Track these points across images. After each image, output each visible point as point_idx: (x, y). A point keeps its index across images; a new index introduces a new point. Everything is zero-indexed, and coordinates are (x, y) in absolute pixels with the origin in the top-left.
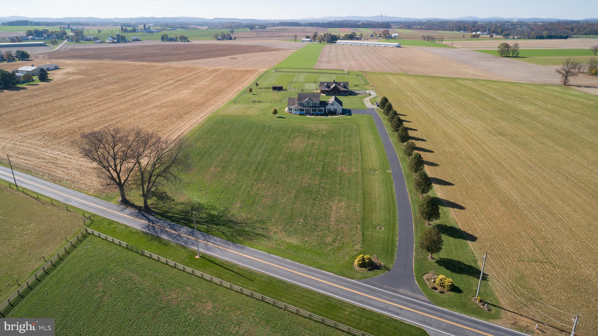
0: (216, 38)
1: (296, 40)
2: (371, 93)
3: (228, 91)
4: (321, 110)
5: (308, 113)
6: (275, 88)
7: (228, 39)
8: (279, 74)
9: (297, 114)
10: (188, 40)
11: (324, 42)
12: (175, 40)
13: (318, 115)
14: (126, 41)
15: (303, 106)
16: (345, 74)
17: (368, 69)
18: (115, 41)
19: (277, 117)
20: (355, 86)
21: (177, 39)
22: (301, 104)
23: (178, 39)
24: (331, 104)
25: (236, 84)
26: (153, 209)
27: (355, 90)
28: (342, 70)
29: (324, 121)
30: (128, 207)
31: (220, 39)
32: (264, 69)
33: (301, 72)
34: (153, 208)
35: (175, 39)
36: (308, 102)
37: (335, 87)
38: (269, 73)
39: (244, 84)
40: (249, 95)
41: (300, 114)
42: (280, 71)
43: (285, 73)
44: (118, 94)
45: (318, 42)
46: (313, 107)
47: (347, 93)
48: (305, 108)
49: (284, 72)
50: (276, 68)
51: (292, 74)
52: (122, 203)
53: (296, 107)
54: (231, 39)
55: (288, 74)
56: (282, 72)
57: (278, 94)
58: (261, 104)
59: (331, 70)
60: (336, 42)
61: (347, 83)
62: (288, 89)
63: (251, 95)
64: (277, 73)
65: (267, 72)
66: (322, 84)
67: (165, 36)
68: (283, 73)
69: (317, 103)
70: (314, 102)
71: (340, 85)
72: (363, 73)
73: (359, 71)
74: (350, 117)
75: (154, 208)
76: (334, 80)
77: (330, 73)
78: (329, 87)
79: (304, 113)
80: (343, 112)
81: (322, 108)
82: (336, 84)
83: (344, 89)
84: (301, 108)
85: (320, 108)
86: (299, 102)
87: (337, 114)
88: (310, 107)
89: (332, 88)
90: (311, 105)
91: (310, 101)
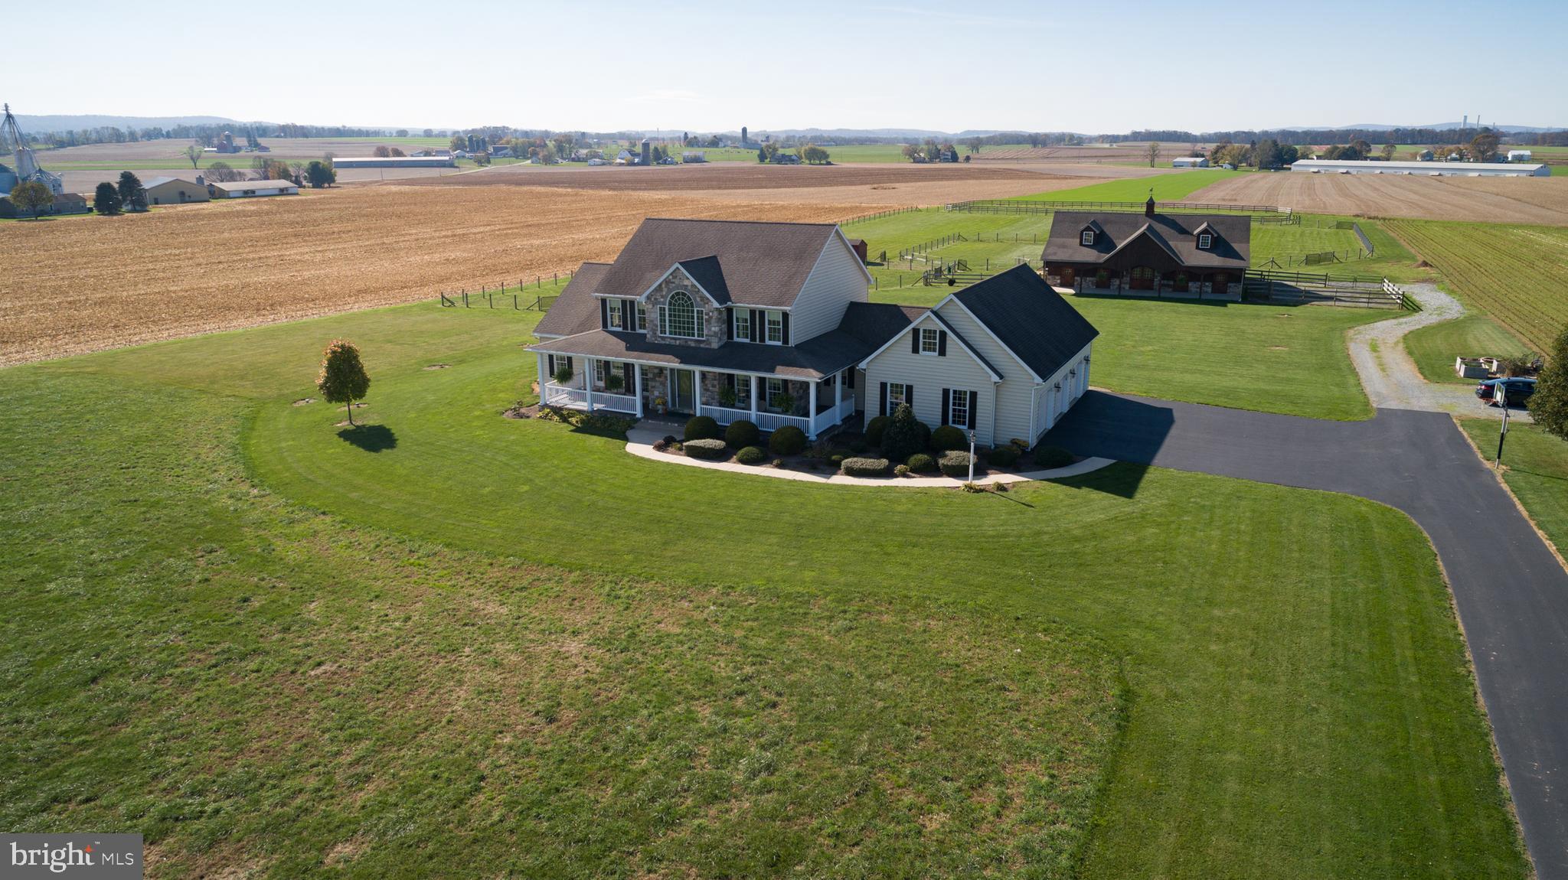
0: (911, 156)
1: (1152, 161)
2: (1417, 299)
4: (789, 397)
5: (676, 414)
7: (946, 160)
10: (829, 160)
11: (1248, 168)
12: (793, 160)
14: (665, 163)
15: (636, 343)
16: (1280, 221)
18: (636, 160)
21: (800, 158)
22: (624, 323)
23: (802, 158)
24: (915, 343)
28: (1267, 209)
31: (923, 161)
35: (794, 158)
36: (677, 303)
37: (1142, 240)
41: (595, 422)
45: (1229, 167)
46: (729, 354)
47: (1236, 289)
48: (640, 361)
54: (954, 158)
60: (1290, 169)
62: (896, 259)
65: (916, 210)
66: (1064, 220)
67: (770, 150)
70: (742, 306)
71: (1183, 231)
72: (1380, 222)
73: (1358, 215)
76: (1151, 205)
78: (1105, 243)
79: (639, 413)
80: (1048, 438)
81: (812, 377)
82: (1160, 228)
83: (1214, 260)
84: (619, 354)
85: (782, 374)
86: (615, 299)
87: (953, 456)
88: (687, 354)
89: (1119, 247)
90: (712, 334)
91: (686, 282)
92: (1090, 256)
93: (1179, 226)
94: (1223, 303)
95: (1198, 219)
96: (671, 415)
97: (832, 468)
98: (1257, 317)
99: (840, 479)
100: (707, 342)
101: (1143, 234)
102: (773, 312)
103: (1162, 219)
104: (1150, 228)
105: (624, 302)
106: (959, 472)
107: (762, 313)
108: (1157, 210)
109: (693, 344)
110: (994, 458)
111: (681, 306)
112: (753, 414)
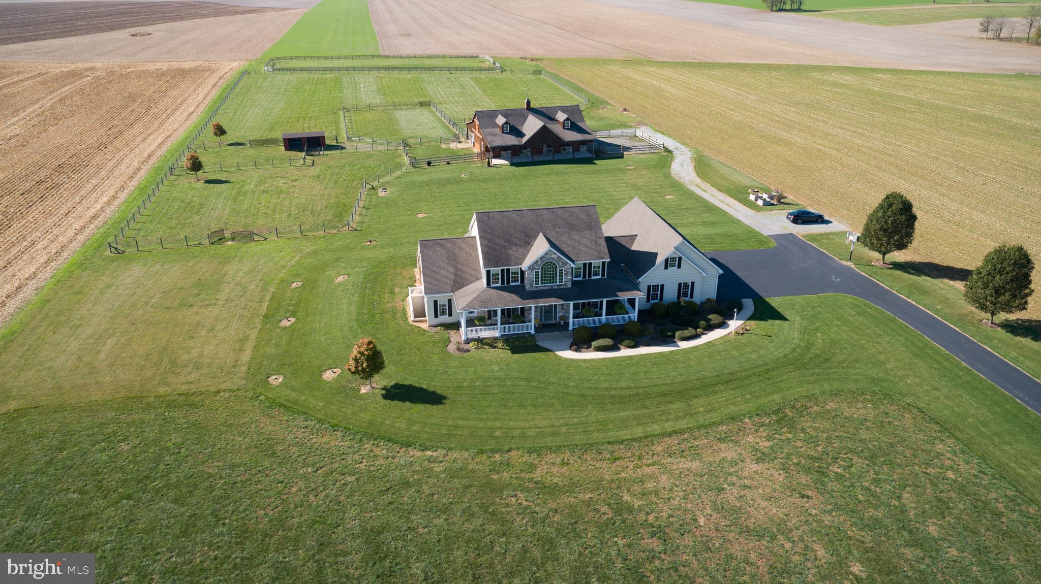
3: (99, 168)
4: (623, 307)
5: (550, 325)
6: (293, 144)
8: (287, 77)
9: (491, 343)
22: (507, 283)
25: (137, 128)
32: (235, 64)
33: (354, 69)
36: (547, 267)
37: (544, 131)
38: (253, 76)
39: (170, 125)
40: (190, 184)
41: (510, 343)
42: (287, 70)
43: (305, 76)
46: (578, 290)
48: (532, 305)
49: (302, 69)
50: (272, 60)
51: (328, 76)
53: (480, 300)
55: (316, 76)
56: (294, 70)
57: (315, 171)
62: (343, 139)
63: (200, 184)
64: (279, 78)
65: (245, 73)
66: (485, 117)
68: (297, 76)
69: (597, 262)
70: (580, 264)
71: (551, 119)
76: (528, 103)
77: (449, 69)
78: (517, 132)
79: (533, 332)
81: (640, 295)
82: (541, 117)
83: (575, 136)
84: (513, 302)
86: (496, 269)
89: (529, 134)
90: (567, 281)
91: (554, 256)
93: (546, 114)
95: (558, 110)
99: (683, 344)
100: (565, 285)
101: (544, 126)
102: (593, 261)
103: (537, 110)
104: (538, 119)
105: (503, 271)
107: (590, 264)
109: (556, 287)
111: (549, 269)
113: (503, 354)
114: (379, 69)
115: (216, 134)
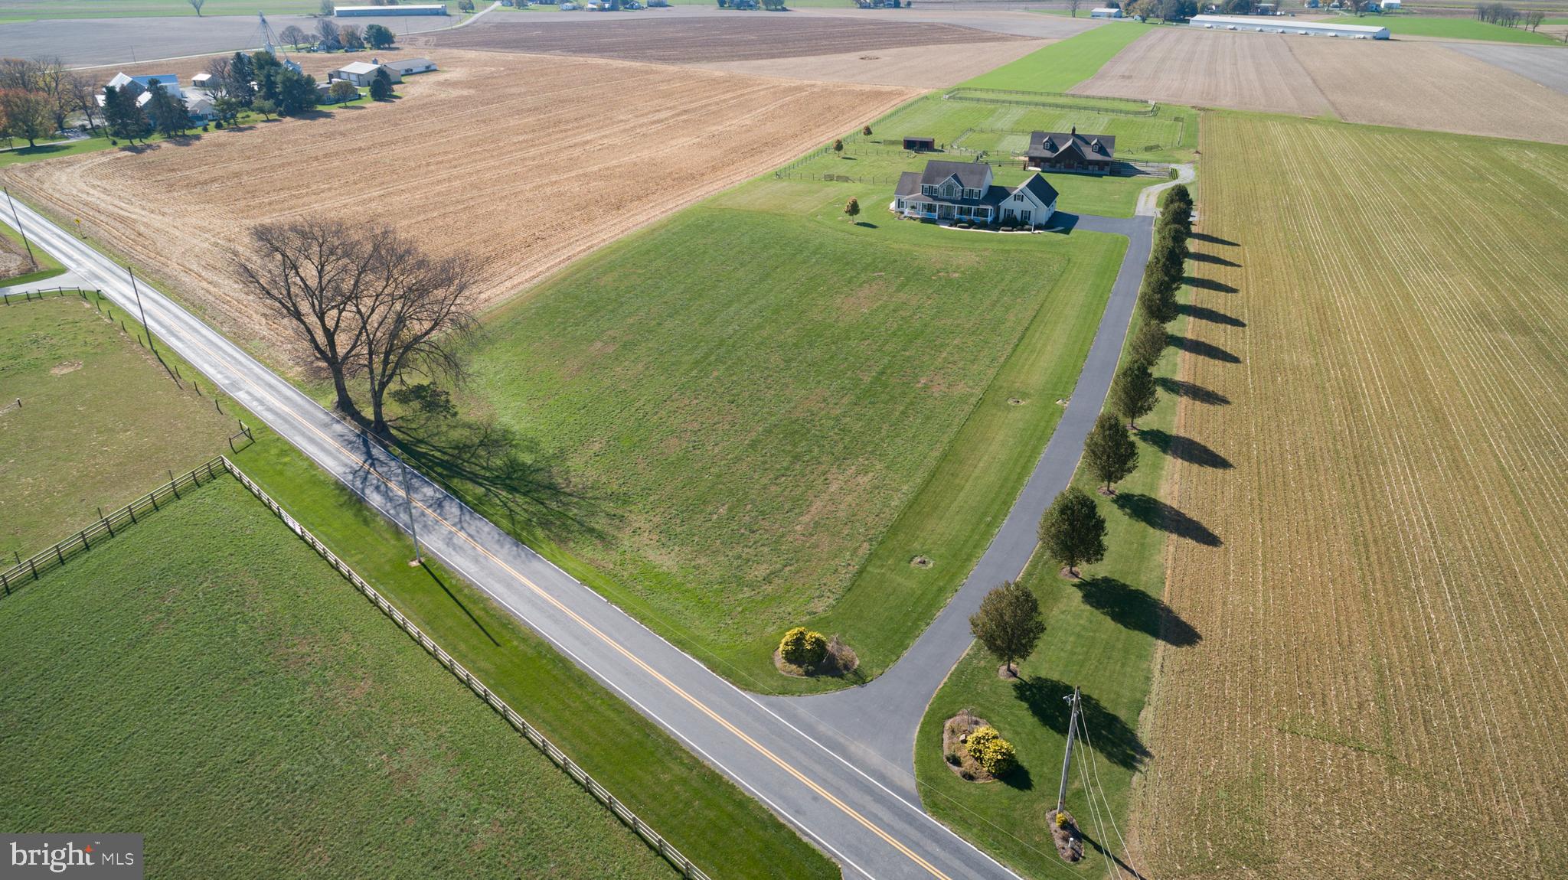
1: (1074, 10)
2: (1180, 173)
3: (788, 146)
4: (984, 213)
5: (947, 218)
6: (910, 144)
7: (890, 6)
8: (955, 105)
9: (914, 219)
10: (784, 5)
12: (751, 6)
13: (971, 224)
14: (632, 7)
15: (935, 199)
16: (1145, 113)
17: (1226, 102)
18: (606, 5)
19: (858, 224)
20: (1148, 149)
22: (930, 193)
23: (758, 3)
24: (1016, 197)
25: (821, 128)
26: (393, 432)
27: (1135, 161)
28: (1142, 101)
29: (976, 244)
30: (345, 419)
31: (868, 6)
32: (923, 91)
33: (1017, 102)
34: (395, 428)
35: (751, 3)
36: (949, 187)
37: (1069, 148)
38: (931, 101)
39: (842, 129)
40: (833, 158)
41: (924, 220)
42: (961, 98)
43: (973, 104)
44: (521, 138)
45: (1138, 18)
46: (963, 201)
47: (1107, 169)
48: (937, 204)
49: (974, 100)
50: (957, 90)
52: (338, 407)
53: (916, 198)
54: (897, 4)
55: (980, 106)
56: (972, 99)
57: (909, 160)
58: (846, 184)
59: (1109, 101)
60: (1189, 21)
61: (1111, 140)
62: (947, 146)
63: (839, 159)
64: (948, 104)
65: (925, 98)
66: (1036, 136)
68: (966, 104)
70: (967, 189)
71: (1088, 143)
72: (1202, 113)
73: (1193, 107)
74: (1062, 236)
75: (398, 429)
76: (1074, 130)
77: (1100, 110)
78: (1053, 147)
79: (936, 216)
80: (1047, 223)
81: (990, 207)
82: (1078, 141)
83: (1098, 157)
84: (930, 201)
85: (982, 207)
86: (927, 186)
87: (1027, 227)
88: (954, 202)
89: (1061, 150)
90: (958, 196)
91: (952, 182)
92: (1048, 154)
93: (1085, 140)
94: (1100, 176)
95: (1094, 137)
96: (944, 218)
97: (998, 230)
98: (1113, 182)
99: (1000, 232)
100: (957, 198)
101: (1070, 146)
102: (976, 190)
103: (1079, 137)
104: (1074, 142)
105: (930, 186)
106: (1030, 230)
107: (973, 190)
108: (1076, 133)
109: (953, 199)
110: (1037, 227)
111: (950, 189)
112: (972, 217)
113: (917, 223)
114: (1029, 104)
115: (865, 134)
